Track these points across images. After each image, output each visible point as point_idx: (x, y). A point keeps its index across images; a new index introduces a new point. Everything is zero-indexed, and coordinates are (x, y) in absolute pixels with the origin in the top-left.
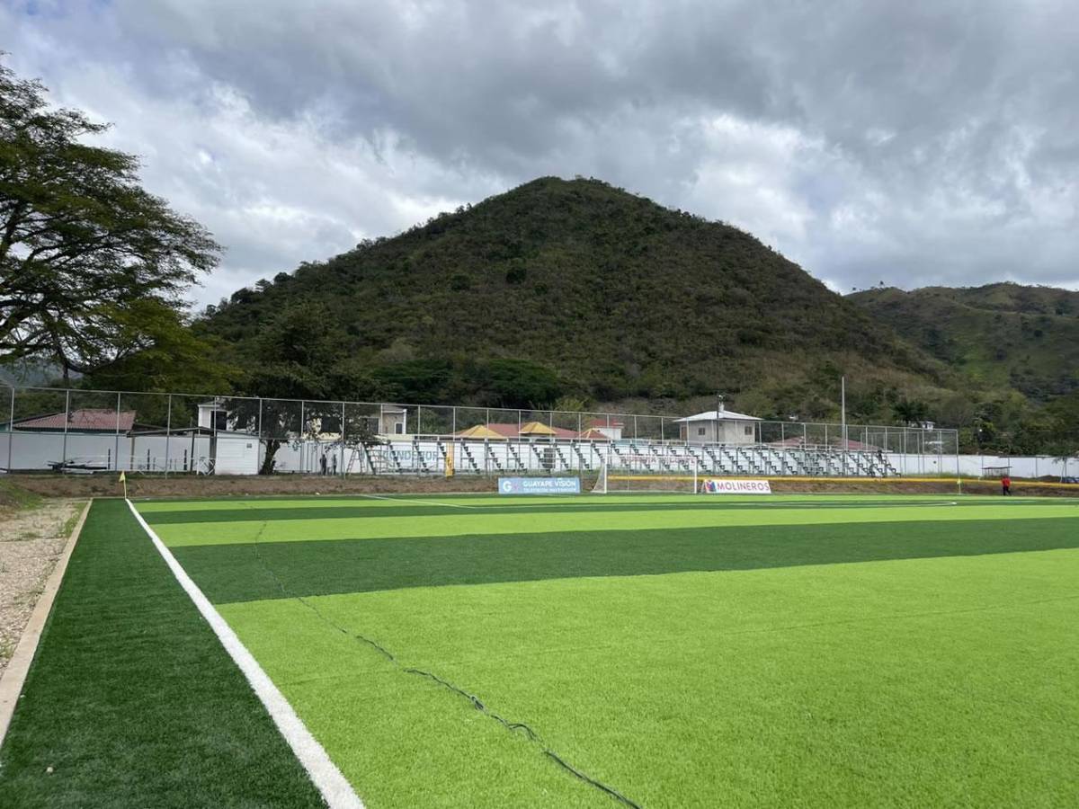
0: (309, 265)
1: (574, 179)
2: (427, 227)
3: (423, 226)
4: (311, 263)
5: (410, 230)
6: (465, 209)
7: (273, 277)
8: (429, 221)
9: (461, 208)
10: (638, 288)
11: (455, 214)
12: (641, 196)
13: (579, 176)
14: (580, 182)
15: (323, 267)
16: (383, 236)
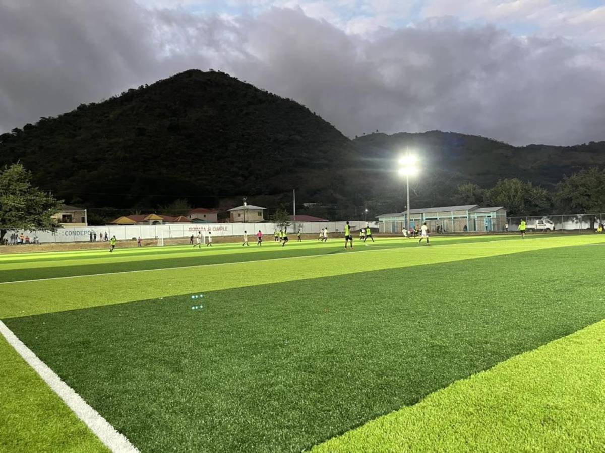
0: (46, 119)
1: (209, 71)
2: (120, 97)
3: (118, 96)
4: (48, 118)
5: (111, 99)
6: (144, 87)
7: (23, 127)
8: (122, 94)
9: (142, 86)
10: (243, 136)
11: (138, 90)
12: (247, 82)
13: (212, 70)
14: (212, 73)
15: (55, 120)
16: (94, 102)
